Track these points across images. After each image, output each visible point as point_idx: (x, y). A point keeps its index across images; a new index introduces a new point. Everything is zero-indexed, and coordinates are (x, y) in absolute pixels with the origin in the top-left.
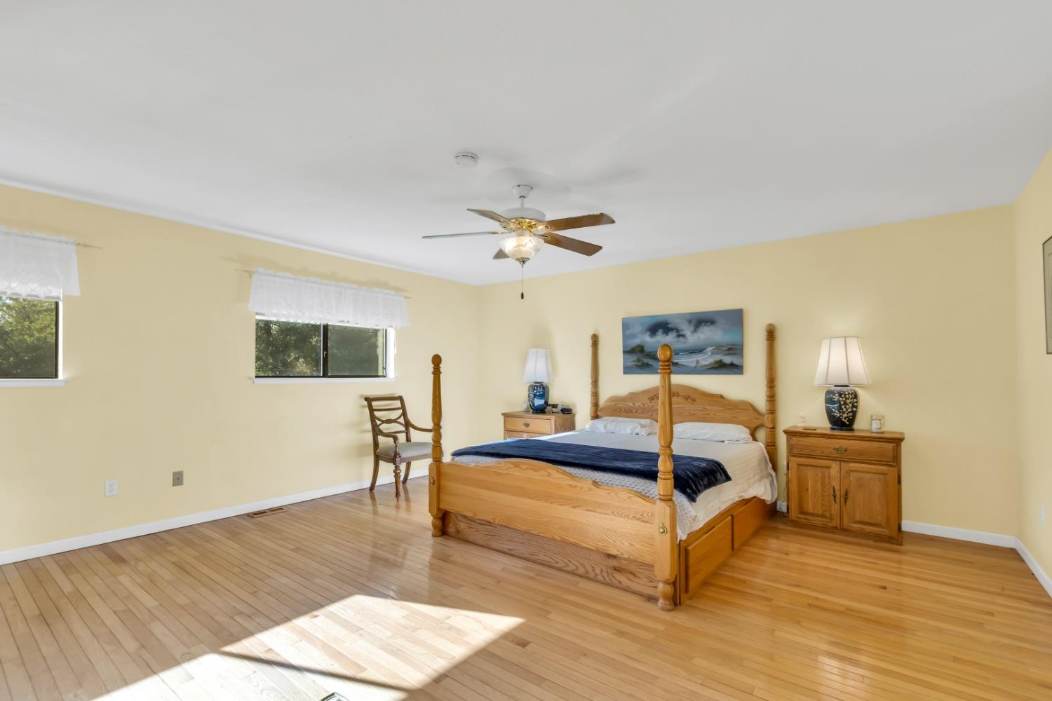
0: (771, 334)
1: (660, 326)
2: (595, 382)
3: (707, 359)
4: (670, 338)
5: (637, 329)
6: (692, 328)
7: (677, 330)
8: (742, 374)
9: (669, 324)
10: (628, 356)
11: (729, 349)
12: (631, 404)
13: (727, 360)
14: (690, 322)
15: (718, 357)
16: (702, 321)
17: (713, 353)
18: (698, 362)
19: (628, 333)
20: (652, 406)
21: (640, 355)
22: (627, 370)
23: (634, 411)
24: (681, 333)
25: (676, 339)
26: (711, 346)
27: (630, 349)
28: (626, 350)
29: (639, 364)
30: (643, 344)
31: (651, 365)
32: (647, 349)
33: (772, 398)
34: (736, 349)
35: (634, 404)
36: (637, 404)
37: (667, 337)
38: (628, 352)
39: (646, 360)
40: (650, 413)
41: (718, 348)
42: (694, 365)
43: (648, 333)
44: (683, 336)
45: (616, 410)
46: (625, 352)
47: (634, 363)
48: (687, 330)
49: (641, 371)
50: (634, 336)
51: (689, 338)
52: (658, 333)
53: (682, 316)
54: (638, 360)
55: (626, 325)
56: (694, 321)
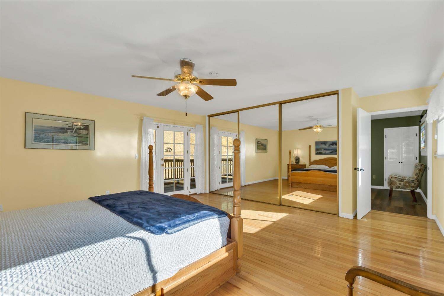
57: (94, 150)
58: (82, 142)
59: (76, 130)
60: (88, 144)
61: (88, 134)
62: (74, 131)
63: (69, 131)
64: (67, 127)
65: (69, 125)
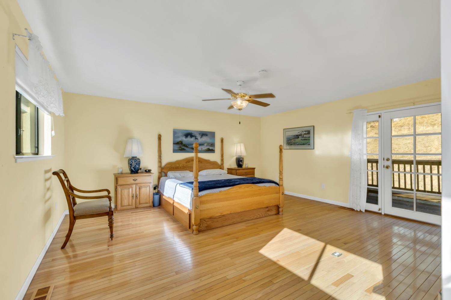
0: (222, 140)
1: (189, 134)
2: (160, 157)
3: (205, 148)
4: (192, 139)
5: (180, 134)
6: (200, 136)
7: (195, 137)
8: (214, 153)
9: (192, 134)
10: (175, 145)
11: (212, 145)
12: (178, 165)
13: (211, 148)
14: (200, 134)
15: (208, 147)
16: (203, 134)
17: (207, 146)
18: (202, 148)
19: (176, 135)
20: (187, 165)
21: (181, 145)
22: (175, 151)
23: (179, 168)
24: (197, 138)
25: (195, 140)
26: (206, 143)
27: (176, 142)
28: (175, 142)
29: (180, 148)
30: (182, 141)
31: (185, 149)
32: (184, 143)
33: (222, 160)
34: (213, 145)
35: (179, 165)
36: (180, 165)
37: (191, 139)
38: (175, 143)
39: (183, 147)
40: (186, 168)
41: (208, 144)
42: (201, 149)
43: (184, 137)
44: (197, 139)
45: (171, 168)
46: (174, 144)
47: (178, 148)
48: (199, 137)
49: (181, 151)
50: (178, 137)
51: (199, 140)
52: (188, 137)
53: (197, 132)
54: (180, 147)
55: (175, 132)
56: (201, 134)
57: (314, 149)
58: (306, 143)
59: (303, 136)
60: (310, 145)
61: (310, 137)
62: (302, 136)
63: (300, 136)
64: (299, 134)
65: (300, 133)
